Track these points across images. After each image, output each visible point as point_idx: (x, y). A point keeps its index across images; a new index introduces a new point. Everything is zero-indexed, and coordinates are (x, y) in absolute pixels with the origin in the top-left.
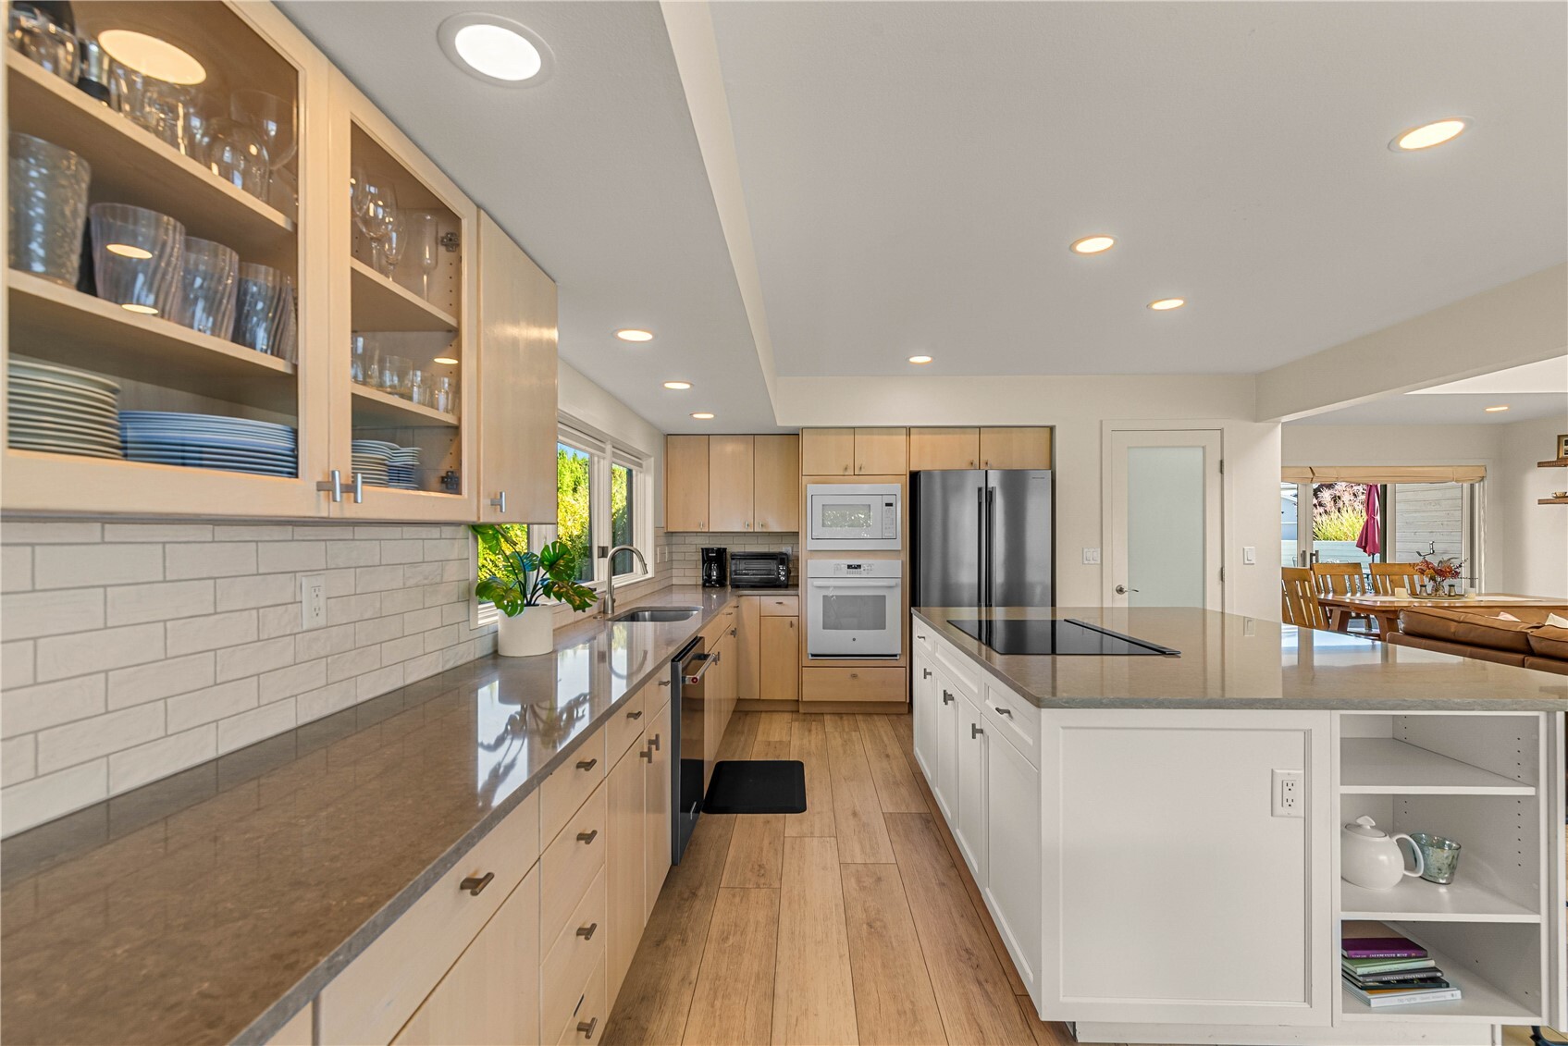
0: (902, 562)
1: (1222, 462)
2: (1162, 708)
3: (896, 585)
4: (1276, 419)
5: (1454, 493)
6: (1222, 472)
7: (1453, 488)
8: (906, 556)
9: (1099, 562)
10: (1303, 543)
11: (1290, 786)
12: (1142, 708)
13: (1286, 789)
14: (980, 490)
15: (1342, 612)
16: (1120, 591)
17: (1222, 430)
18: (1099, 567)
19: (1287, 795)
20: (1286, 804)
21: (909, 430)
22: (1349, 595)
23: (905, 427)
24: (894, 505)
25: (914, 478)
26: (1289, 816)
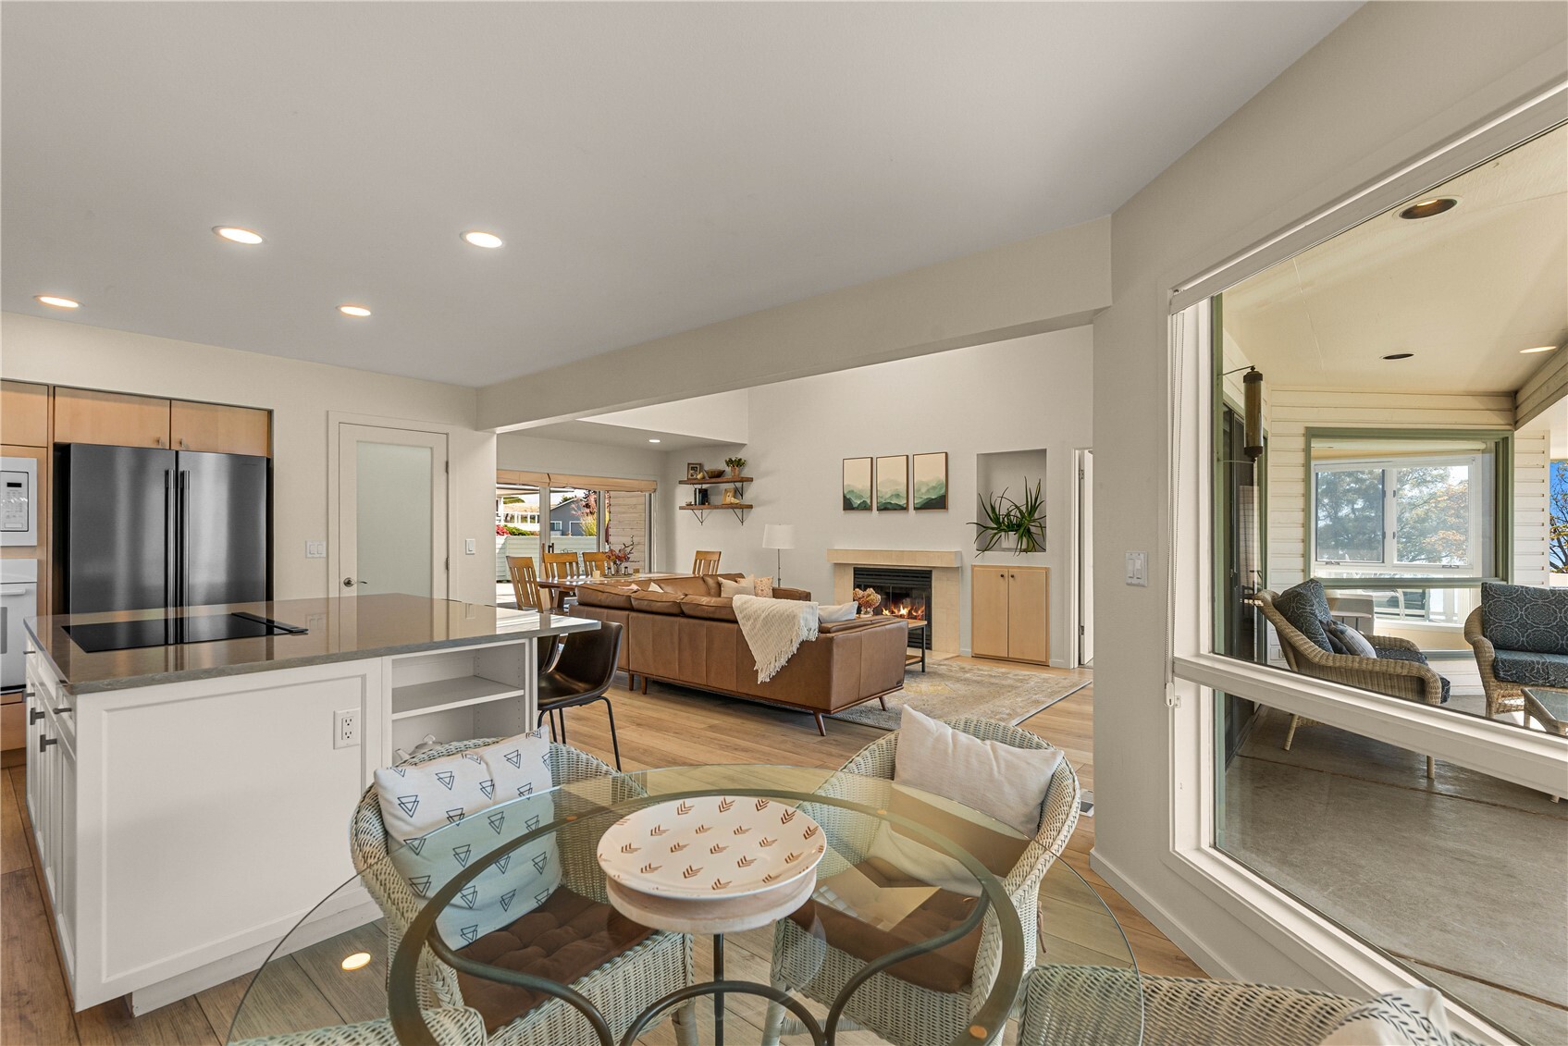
0: (39, 562)
1: (447, 463)
2: (224, 676)
3: (27, 593)
4: (490, 430)
5: (639, 499)
6: (447, 472)
7: (638, 496)
8: (47, 554)
9: (325, 555)
10: (543, 537)
11: (348, 722)
12: (202, 678)
13: (345, 724)
14: (167, 473)
15: (560, 592)
16: (348, 583)
17: (447, 434)
18: (325, 560)
19: (347, 729)
20: (345, 737)
21: (52, 390)
22: (569, 578)
23: (48, 386)
24: (24, 486)
25: (62, 453)
26: (348, 746)
